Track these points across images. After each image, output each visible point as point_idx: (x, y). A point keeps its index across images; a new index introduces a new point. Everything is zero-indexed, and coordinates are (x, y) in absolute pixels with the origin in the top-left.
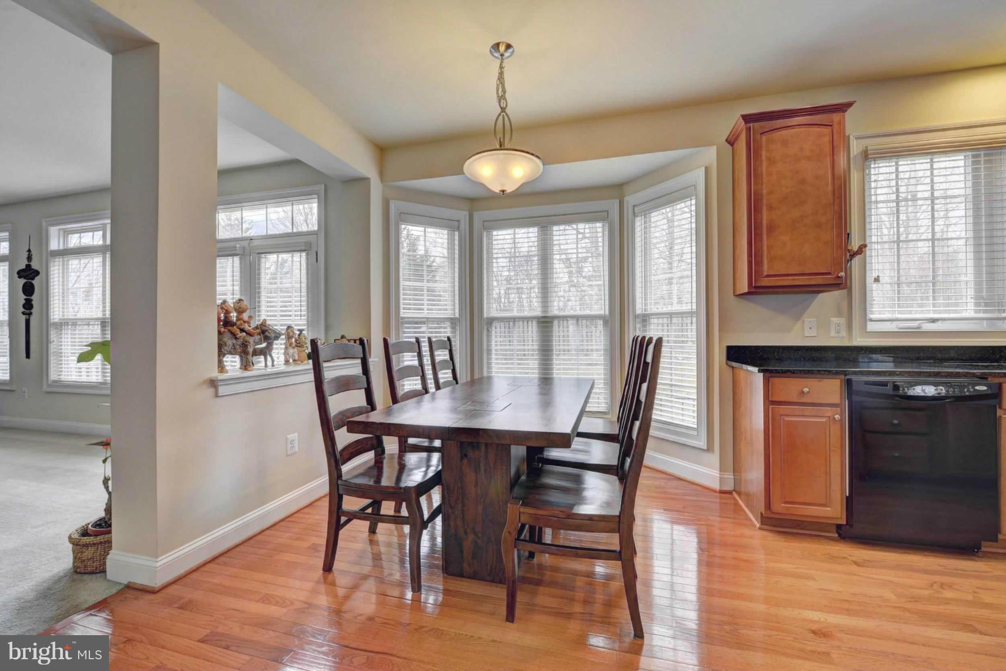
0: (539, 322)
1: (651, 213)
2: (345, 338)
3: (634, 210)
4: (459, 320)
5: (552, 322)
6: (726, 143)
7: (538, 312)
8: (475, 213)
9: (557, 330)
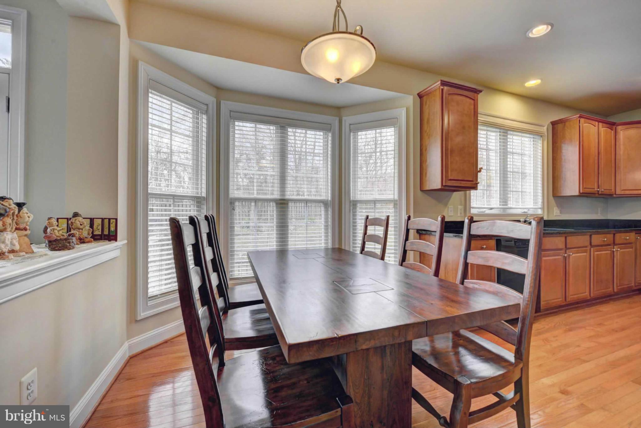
0: (277, 204)
1: (358, 132)
2: (80, 216)
3: (350, 127)
4: (206, 199)
5: (287, 204)
6: (417, 95)
7: (276, 195)
8: (222, 102)
9: (293, 211)
